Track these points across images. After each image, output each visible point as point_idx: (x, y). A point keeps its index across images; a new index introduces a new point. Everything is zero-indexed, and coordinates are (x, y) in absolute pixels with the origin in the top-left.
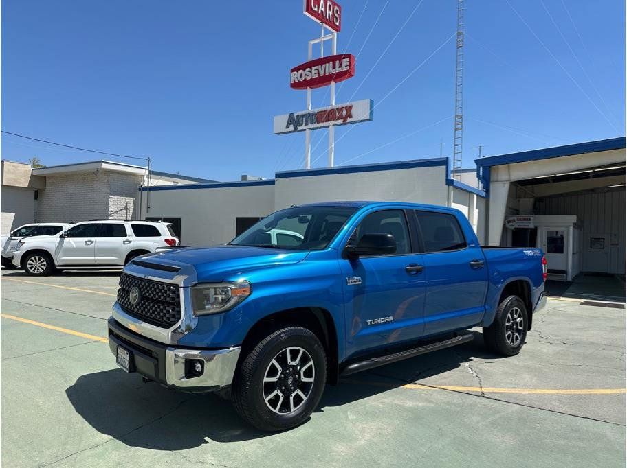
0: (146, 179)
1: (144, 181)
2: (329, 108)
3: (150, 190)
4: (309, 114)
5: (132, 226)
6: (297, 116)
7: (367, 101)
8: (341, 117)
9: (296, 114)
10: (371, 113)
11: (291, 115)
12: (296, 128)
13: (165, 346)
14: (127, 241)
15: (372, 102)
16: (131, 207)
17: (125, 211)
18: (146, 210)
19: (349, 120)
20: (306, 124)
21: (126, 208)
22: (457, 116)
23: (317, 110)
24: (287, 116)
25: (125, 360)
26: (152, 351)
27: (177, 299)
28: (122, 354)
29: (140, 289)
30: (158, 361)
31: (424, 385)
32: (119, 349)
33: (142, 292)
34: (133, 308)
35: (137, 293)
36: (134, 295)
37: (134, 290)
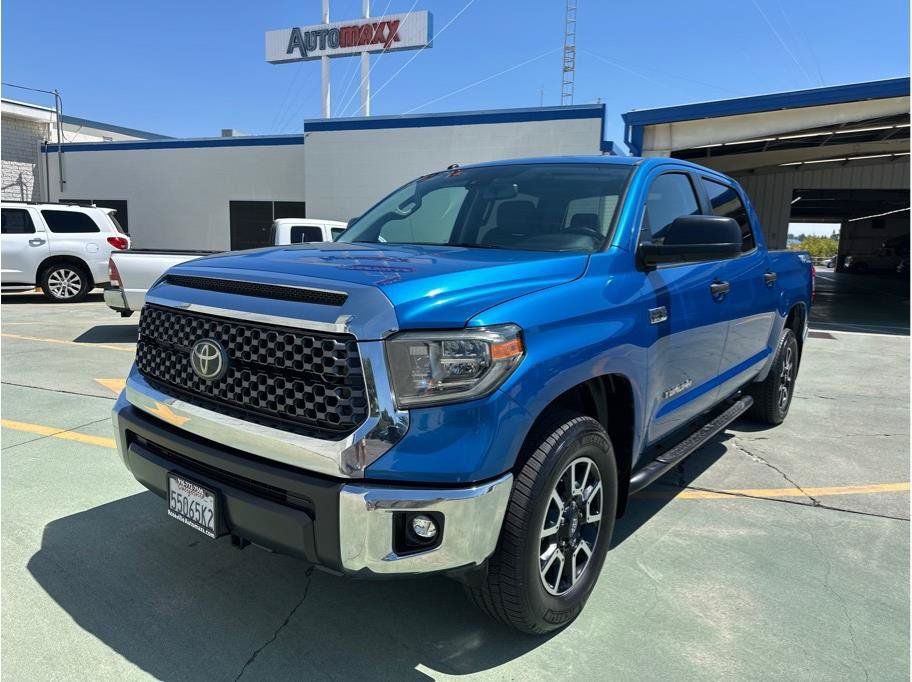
0: (54, 132)
1: (50, 133)
2: (360, 23)
3: (63, 152)
4: (327, 32)
5: (44, 212)
6: (307, 33)
7: (424, 14)
8: (379, 39)
9: (303, 30)
10: (430, 36)
11: (296, 31)
12: (304, 54)
13: (332, 482)
14: (36, 240)
15: (430, 17)
16: (29, 180)
17: (18, 188)
18: (59, 185)
19: (394, 45)
20: (323, 48)
21: (20, 182)
22: (566, 48)
23: (339, 25)
24: (287, 34)
25: (199, 508)
26: (285, 492)
27: (352, 370)
28: (185, 494)
29: (225, 344)
30: (312, 516)
31: (710, 491)
32: (172, 480)
33: (232, 352)
34: (202, 387)
35: (218, 353)
36: (207, 358)
37: (206, 347)
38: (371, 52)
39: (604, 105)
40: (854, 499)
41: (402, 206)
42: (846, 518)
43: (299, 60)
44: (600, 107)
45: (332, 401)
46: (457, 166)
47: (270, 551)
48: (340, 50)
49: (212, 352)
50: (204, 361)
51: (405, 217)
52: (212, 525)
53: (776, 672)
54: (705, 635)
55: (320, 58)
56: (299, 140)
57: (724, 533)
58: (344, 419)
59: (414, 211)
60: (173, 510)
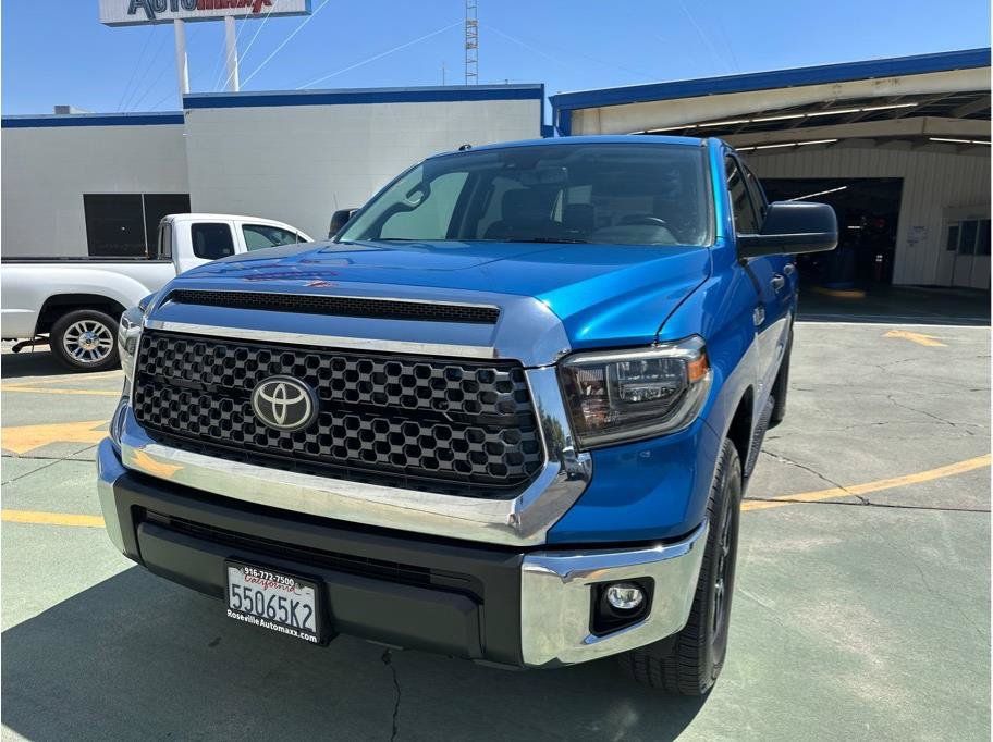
8: (246, 2)
12: (150, 15)
19: (265, 9)
20: (174, 9)
22: (468, 22)
25: (287, 604)
26: (428, 570)
27: (521, 407)
28: (256, 587)
29: (312, 381)
30: (478, 601)
31: (760, 500)
32: (233, 571)
33: (326, 392)
34: (272, 442)
35: (303, 394)
36: (285, 402)
37: (281, 386)
38: (236, 17)
39: (543, 85)
40: (894, 493)
41: (409, 195)
42: (902, 514)
43: (144, 23)
44: (539, 87)
45: (494, 449)
46: (470, 146)
47: (401, 648)
48: (196, 13)
49: (292, 393)
50: (279, 407)
51: (411, 209)
52: (311, 624)
53: (947, 694)
54: (855, 663)
55: (172, 21)
56: (177, 119)
57: (804, 545)
58: (512, 470)
59: (423, 200)
60: (237, 610)
